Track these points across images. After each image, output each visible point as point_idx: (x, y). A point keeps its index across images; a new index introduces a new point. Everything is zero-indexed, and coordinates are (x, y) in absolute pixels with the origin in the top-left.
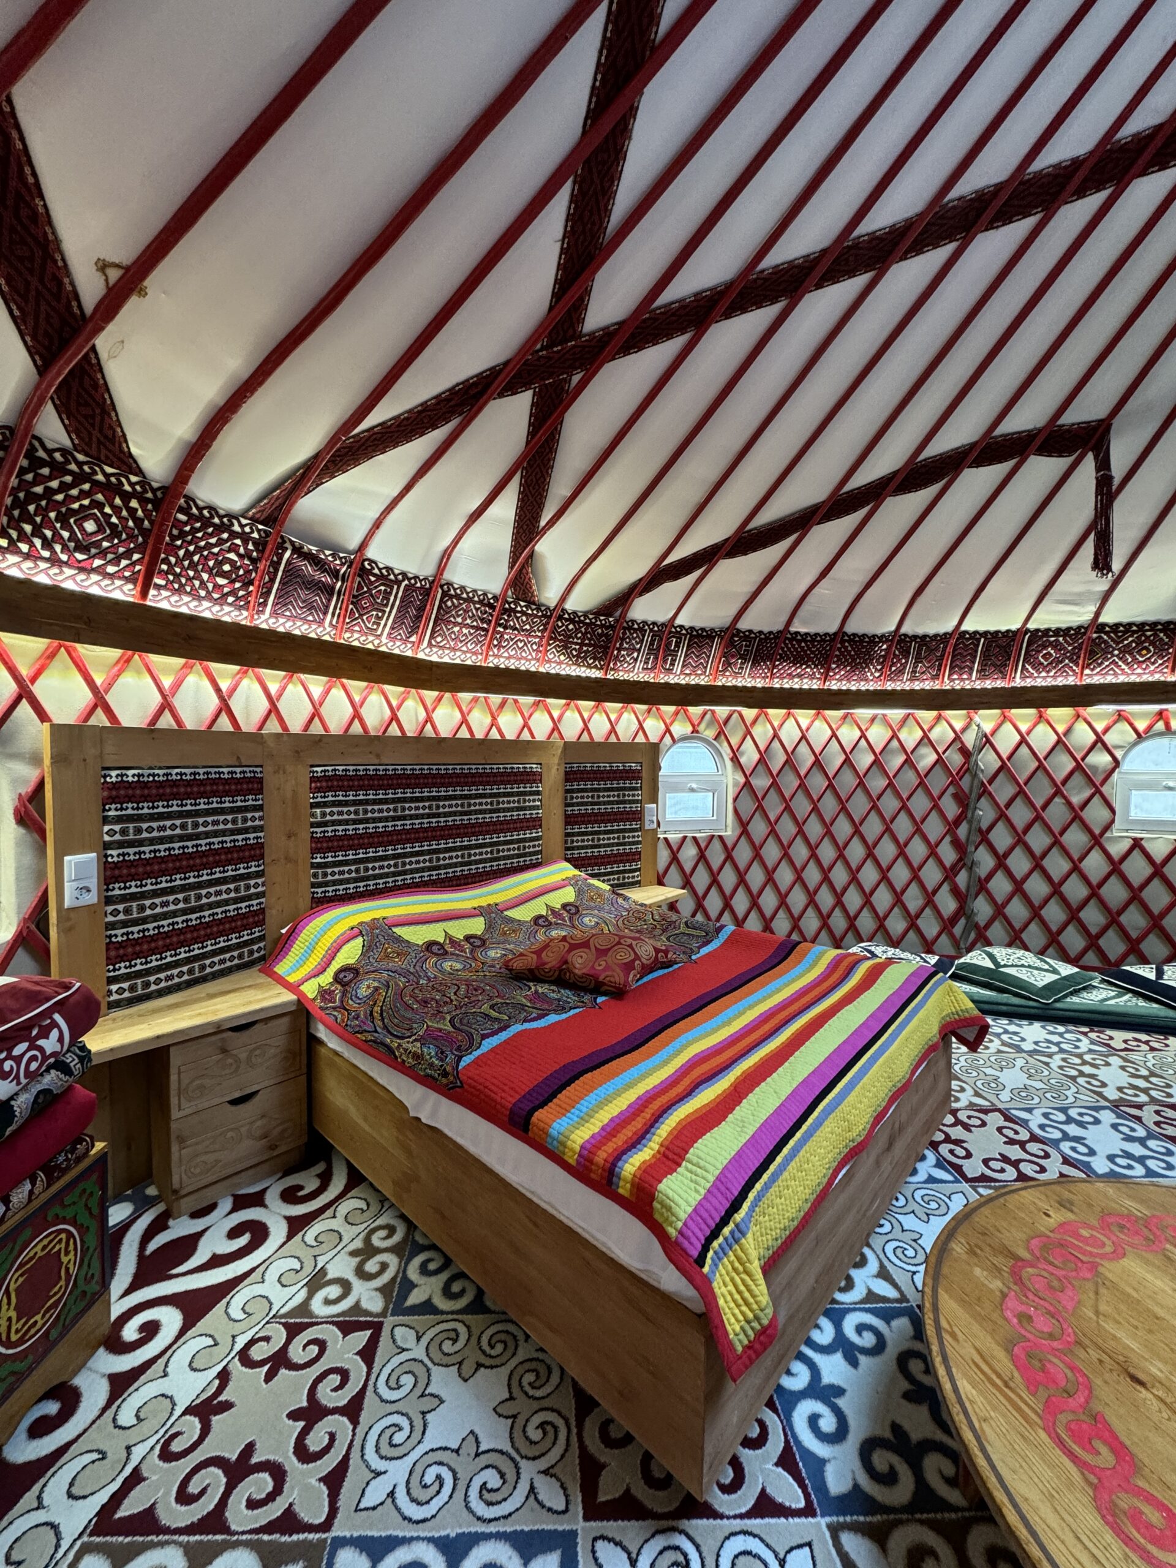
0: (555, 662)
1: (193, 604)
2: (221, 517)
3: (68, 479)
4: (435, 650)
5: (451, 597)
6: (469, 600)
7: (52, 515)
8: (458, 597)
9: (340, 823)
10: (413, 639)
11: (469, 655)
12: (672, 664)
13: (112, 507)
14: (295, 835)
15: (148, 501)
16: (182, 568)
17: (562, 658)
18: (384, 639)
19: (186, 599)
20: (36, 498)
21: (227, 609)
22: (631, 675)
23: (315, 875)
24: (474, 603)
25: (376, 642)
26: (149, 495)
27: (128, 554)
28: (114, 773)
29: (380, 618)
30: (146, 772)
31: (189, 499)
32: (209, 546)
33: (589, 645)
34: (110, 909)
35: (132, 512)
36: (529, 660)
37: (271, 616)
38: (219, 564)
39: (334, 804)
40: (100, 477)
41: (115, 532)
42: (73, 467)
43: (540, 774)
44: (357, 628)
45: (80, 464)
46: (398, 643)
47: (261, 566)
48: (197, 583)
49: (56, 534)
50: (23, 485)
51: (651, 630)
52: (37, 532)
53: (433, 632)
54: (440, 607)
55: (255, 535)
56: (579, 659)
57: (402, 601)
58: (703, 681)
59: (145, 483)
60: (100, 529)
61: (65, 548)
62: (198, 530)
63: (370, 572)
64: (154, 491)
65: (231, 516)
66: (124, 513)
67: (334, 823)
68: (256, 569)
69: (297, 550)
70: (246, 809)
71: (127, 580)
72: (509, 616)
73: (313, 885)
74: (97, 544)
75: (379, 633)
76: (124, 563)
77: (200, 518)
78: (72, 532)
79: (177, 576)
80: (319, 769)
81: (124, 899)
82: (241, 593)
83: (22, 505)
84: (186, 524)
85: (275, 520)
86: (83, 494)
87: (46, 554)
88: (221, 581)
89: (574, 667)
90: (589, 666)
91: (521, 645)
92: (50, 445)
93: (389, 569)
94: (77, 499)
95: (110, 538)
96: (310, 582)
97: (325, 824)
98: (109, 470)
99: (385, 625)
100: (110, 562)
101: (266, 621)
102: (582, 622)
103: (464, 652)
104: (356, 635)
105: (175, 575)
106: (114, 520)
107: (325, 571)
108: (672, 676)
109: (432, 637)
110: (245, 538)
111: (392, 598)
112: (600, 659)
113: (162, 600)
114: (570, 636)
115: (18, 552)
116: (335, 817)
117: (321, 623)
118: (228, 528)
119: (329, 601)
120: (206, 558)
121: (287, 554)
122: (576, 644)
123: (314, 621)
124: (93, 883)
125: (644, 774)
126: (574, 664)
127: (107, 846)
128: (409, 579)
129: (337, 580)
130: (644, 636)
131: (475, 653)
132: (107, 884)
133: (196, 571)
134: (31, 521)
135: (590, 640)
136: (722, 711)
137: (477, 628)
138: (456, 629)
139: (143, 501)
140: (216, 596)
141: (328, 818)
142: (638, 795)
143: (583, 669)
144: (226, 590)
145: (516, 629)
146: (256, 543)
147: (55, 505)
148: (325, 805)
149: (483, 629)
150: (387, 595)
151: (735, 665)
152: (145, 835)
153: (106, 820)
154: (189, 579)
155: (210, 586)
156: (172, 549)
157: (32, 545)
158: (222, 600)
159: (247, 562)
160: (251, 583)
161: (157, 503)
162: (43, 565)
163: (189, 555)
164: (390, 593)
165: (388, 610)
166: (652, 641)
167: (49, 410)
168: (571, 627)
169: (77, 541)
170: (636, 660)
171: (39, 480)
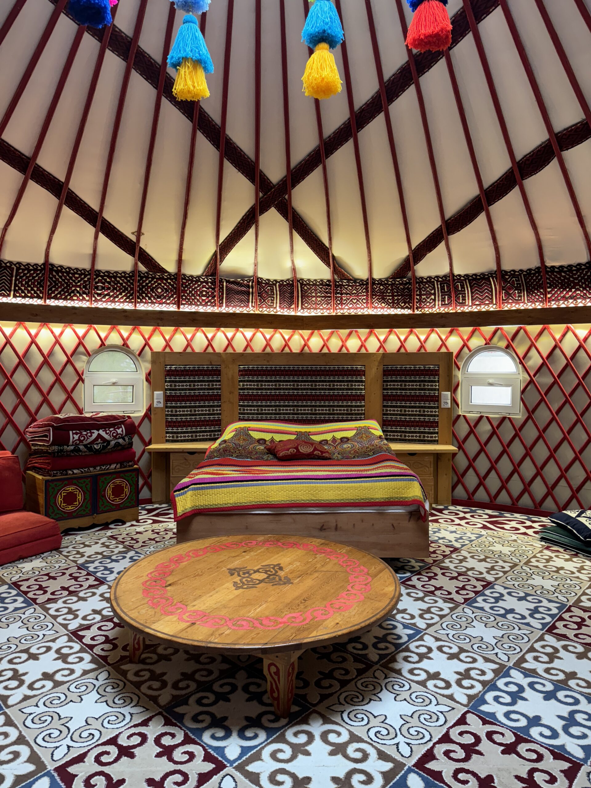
0: (379, 308)
1: (196, 308)
2: (195, 278)
3: (150, 279)
4: (305, 310)
5: (305, 285)
6: (315, 285)
7: (149, 290)
8: (309, 285)
9: (250, 389)
10: (293, 306)
11: (325, 311)
12: (464, 299)
13: (164, 283)
14: (233, 393)
15: (173, 279)
16: (190, 296)
17: (383, 305)
18: (278, 308)
19: (194, 306)
20: (143, 287)
21: (209, 307)
22: (434, 309)
23: (240, 410)
24: (318, 286)
25: (275, 311)
26: (172, 277)
27: (172, 296)
28: (168, 367)
29: (273, 300)
30: (178, 367)
31: (184, 275)
32: (196, 288)
33: (399, 296)
34: (167, 410)
35: (169, 283)
36: (363, 309)
37: (226, 307)
38: (201, 292)
39: (248, 381)
40: (157, 277)
41: (167, 291)
42: (150, 276)
43: (364, 371)
44: (264, 306)
45: (151, 275)
46: (286, 310)
47: (216, 289)
48: (196, 300)
49: (151, 295)
50: (141, 284)
51: (438, 281)
52: (147, 296)
53: (302, 302)
54: (302, 291)
55: (210, 280)
56: (394, 305)
57: (280, 292)
58: (492, 308)
59: (170, 274)
60: (162, 291)
61: (154, 298)
62: (191, 284)
63: (262, 283)
64: (173, 276)
65: (199, 277)
66: (167, 284)
67: (248, 389)
68: (215, 291)
69: (228, 282)
70: (213, 381)
71: (174, 304)
72: (341, 288)
73: (239, 413)
74: (163, 295)
75: (275, 306)
76: (172, 299)
77: (190, 280)
78: (156, 294)
79: (189, 299)
80: (242, 367)
81: (171, 407)
82: (212, 301)
83: (141, 289)
84: (186, 283)
85: (215, 273)
86: (155, 282)
87: (150, 301)
88: (204, 298)
89: (392, 309)
90: (402, 308)
91: (355, 301)
92: (143, 272)
93: (268, 280)
94: (154, 284)
95: (165, 293)
96: (238, 292)
97: (244, 389)
98: (159, 274)
99: (276, 303)
100: (168, 300)
101: (224, 309)
102: (387, 284)
103: (322, 309)
104: (265, 309)
105: (188, 299)
106: (165, 287)
107: (243, 286)
108: (466, 307)
109: (302, 304)
110: (207, 283)
111: (275, 291)
112: (409, 303)
113: (186, 308)
114: (384, 293)
115: (143, 302)
116: (248, 387)
117: (248, 306)
118: (199, 281)
119: (249, 297)
120: (196, 292)
121: (225, 284)
122: (389, 296)
123: (245, 306)
124: (162, 401)
125: (441, 372)
126: (391, 307)
127: (166, 390)
128: (279, 282)
129: (249, 288)
130: (434, 285)
131: (327, 309)
132: (166, 402)
133: (194, 297)
134: (144, 293)
135: (397, 292)
136: (510, 329)
137: (325, 297)
138: (314, 299)
139: (171, 280)
140: (203, 303)
141: (245, 387)
142: (436, 386)
143: (399, 310)
144: (207, 301)
145: (348, 294)
146: (211, 283)
147: (149, 287)
148: (244, 381)
149: (329, 297)
150: (272, 291)
151: (515, 295)
152: (177, 387)
153: (166, 382)
154: (193, 300)
155: (201, 300)
156: (185, 291)
157: (146, 299)
158: (206, 305)
159: (210, 290)
160: (215, 296)
161: (175, 279)
162: (150, 304)
163: (190, 292)
164: (273, 289)
165: (275, 296)
166: (443, 288)
167: (140, 264)
168: (382, 287)
169: (157, 295)
170: (434, 300)
171: (144, 282)
